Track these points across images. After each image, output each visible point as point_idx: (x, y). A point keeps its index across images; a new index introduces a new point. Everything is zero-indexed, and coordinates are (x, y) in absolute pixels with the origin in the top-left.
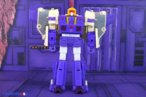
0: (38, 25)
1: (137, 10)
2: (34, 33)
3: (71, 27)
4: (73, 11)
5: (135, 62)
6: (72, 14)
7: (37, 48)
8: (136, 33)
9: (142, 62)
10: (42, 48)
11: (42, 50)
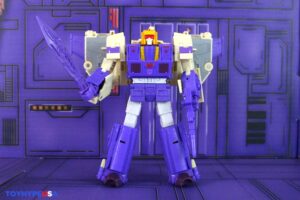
0: (86, 62)
1: (249, 28)
2: (37, 78)
3: (150, 66)
4: (152, 36)
5: (248, 135)
6: (149, 41)
7: (44, 109)
8: (248, 74)
9: (264, 135)
10: (53, 108)
11: (53, 113)
